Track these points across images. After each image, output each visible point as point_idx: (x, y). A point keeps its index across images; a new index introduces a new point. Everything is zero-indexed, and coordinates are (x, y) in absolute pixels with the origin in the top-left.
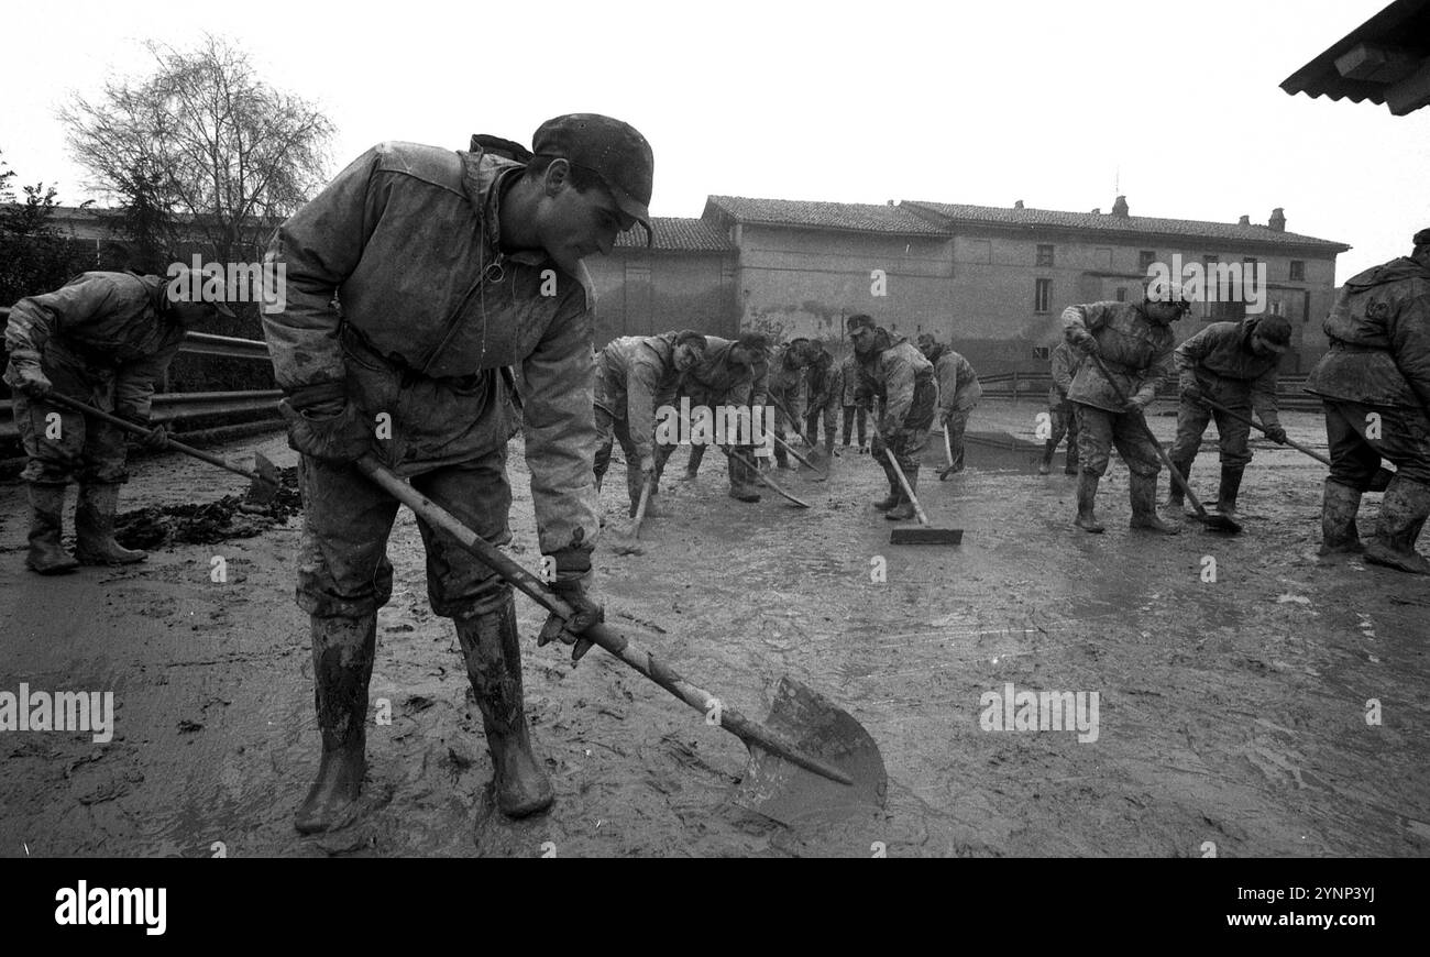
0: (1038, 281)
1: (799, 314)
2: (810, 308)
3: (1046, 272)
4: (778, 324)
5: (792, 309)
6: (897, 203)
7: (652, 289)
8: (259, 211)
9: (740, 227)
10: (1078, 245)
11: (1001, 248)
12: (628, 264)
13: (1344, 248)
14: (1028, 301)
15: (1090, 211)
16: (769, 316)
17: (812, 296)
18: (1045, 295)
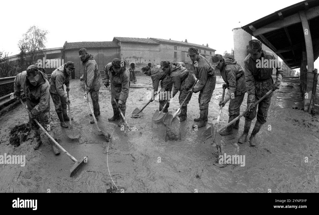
0: (175, 52)
1: (132, 58)
2: (134, 57)
3: (176, 51)
4: (128, 61)
5: (130, 58)
6: (149, 38)
7: (103, 55)
8: (37, 49)
9: (120, 43)
10: (181, 47)
11: (168, 46)
12: (99, 51)
13: (216, 51)
14: (173, 56)
15: (181, 41)
16: (126, 59)
17: (134, 55)
18: (176, 55)
